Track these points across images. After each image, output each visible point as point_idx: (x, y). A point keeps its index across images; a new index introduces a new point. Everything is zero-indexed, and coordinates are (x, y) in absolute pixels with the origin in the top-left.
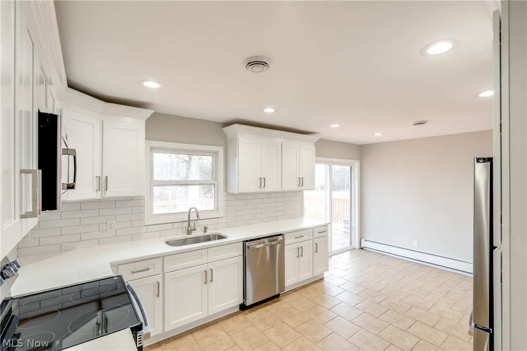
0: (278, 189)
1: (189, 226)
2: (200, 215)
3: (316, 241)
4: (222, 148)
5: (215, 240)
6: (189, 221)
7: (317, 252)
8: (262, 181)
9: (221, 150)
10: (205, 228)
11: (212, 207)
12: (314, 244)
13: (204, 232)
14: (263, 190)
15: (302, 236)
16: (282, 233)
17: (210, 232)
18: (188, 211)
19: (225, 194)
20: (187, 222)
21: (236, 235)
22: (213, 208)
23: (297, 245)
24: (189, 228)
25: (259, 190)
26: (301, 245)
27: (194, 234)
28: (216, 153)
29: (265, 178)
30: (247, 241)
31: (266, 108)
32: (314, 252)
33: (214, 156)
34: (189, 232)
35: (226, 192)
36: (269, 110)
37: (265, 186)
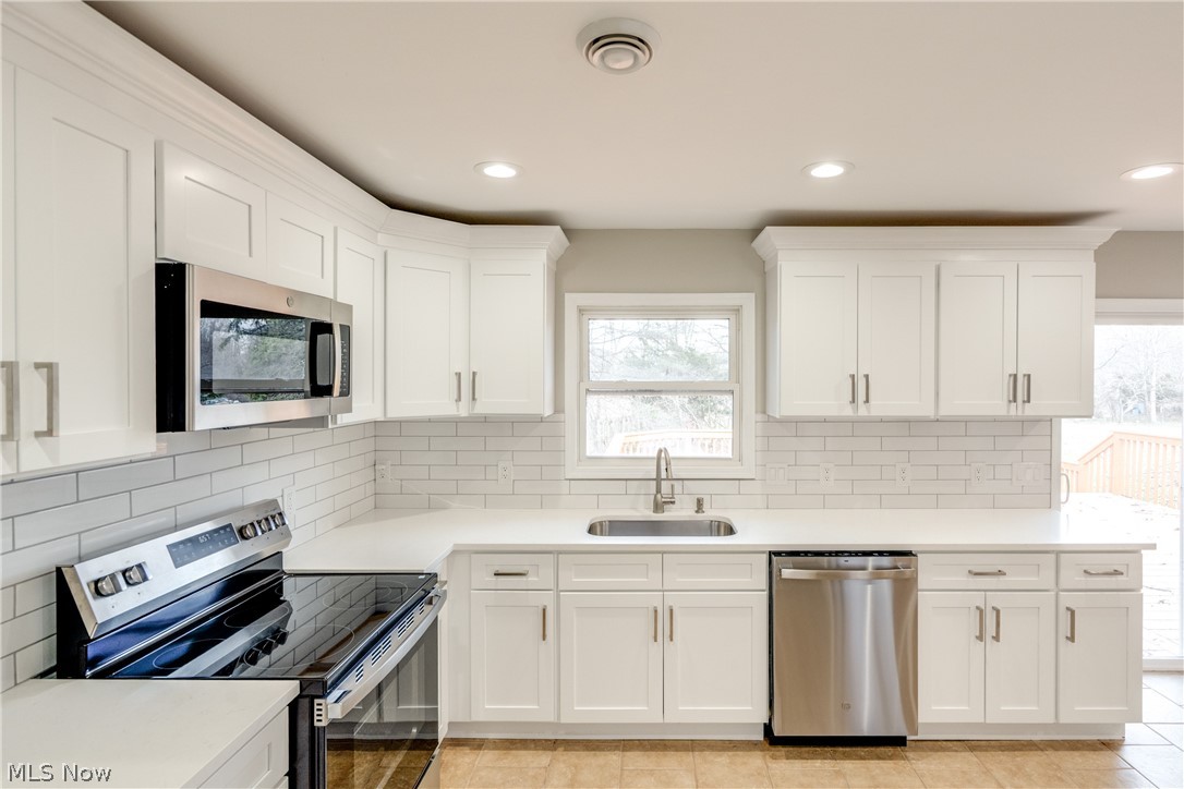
0: (926, 410)
1: (659, 490)
2: (673, 468)
3: (1068, 600)
4: (753, 295)
5: (719, 535)
6: (658, 480)
7: (1072, 638)
8: (860, 387)
9: (748, 301)
10: (700, 503)
11: (726, 451)
12: (1062, 610)
13: (697, 512)
14: (863, 411)
15: (1001, 573)
16: (914, 550)
17: (711, 513)
18: (655, 455)
19: (760, 417)
20: (655, 482)
21: (761, 531)
22: (729, 455)
23: (977, 599)
24: (659, 496)
25: (848, 411)
26: (995, 600)
27: (669, 515)
28: (737, 310)
29: (867, 377)
30: (778, 554)
31: (815, 164)
32: (1062, 640)
33: (733, 318)
34: (658, 507)
35: (764, 412)
36: (828, 170)
37: (867, 401)
